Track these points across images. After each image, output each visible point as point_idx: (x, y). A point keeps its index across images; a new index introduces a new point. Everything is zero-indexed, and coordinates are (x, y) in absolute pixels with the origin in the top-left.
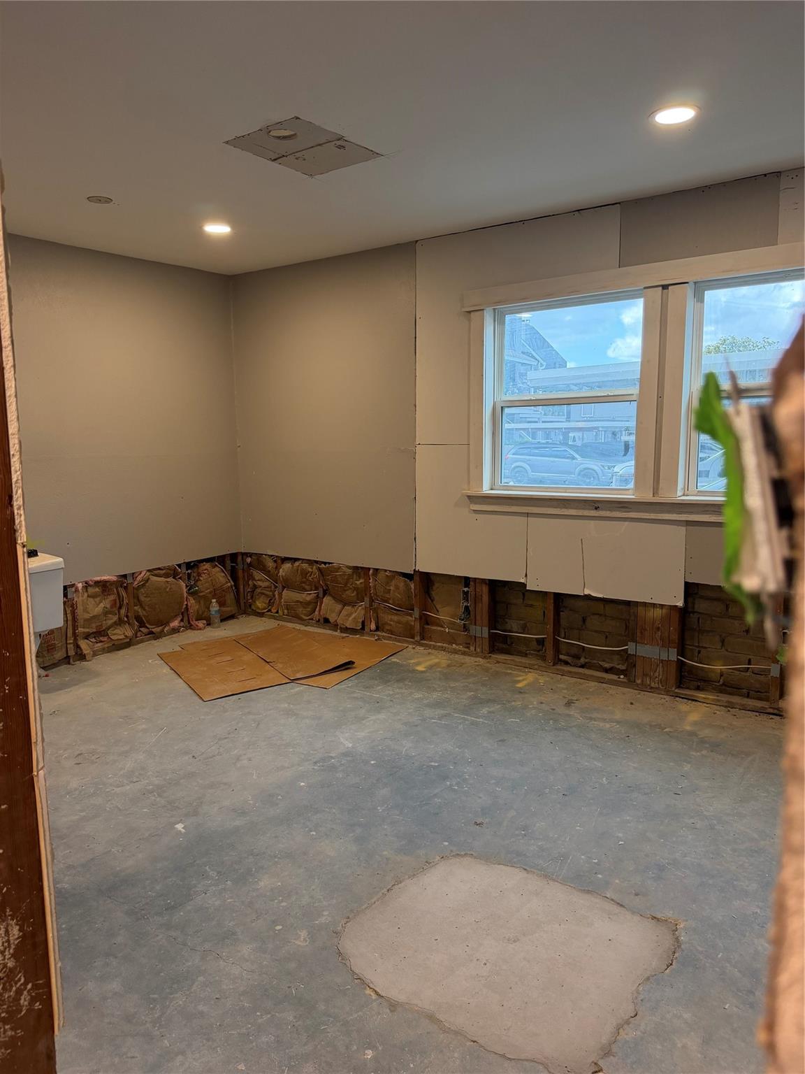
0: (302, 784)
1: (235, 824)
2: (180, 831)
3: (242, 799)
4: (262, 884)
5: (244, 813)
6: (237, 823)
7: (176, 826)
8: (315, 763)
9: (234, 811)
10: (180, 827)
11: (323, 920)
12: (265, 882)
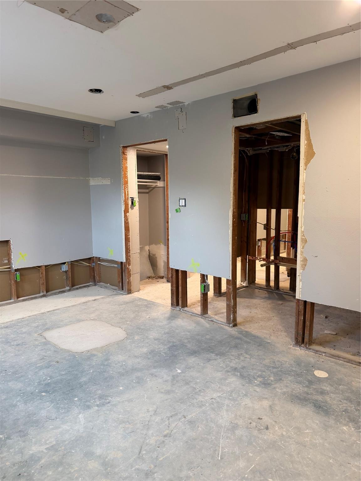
0: (121, 388)
1: (156, 370)
2: (179, 369)
3: (153, 382)
4: (146, 350)
5: (152, 374)
6: (155, 370)
7: (181, 371)
8: (109, 403)
9: (156, 376)
10: (179, 371)
11: (130, 341)
12: (145, 350)
